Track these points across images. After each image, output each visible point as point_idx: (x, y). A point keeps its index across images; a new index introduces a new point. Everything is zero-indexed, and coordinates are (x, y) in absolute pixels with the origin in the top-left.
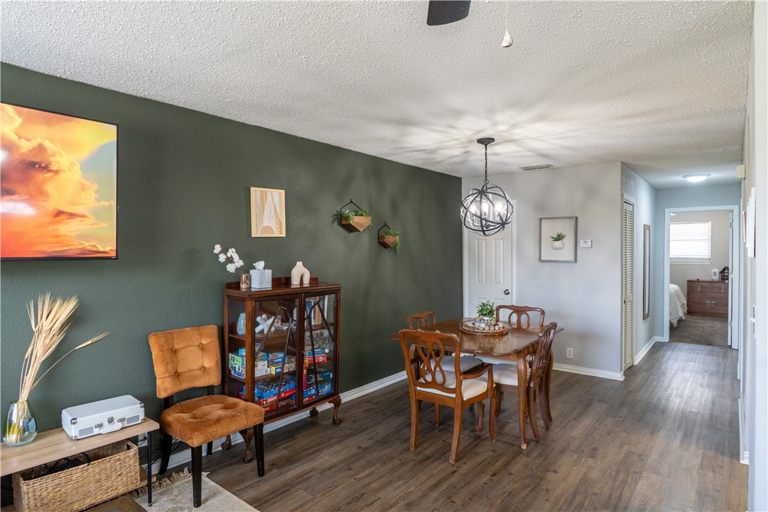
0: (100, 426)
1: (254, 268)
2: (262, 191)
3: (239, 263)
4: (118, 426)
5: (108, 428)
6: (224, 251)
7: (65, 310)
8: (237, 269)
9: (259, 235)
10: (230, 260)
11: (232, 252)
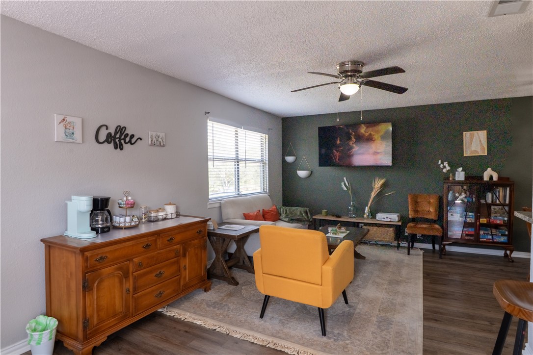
0: (384, 218)
1: (457, 171)
2: (470, 133)
3: (448, 168)
4: (389, 220)
5: (386, 220)
6: (442, 163)
7: (382, 181)
8: (447, 171)
9: (469, 155)
10: (445, 167)
11: (446, 164)
